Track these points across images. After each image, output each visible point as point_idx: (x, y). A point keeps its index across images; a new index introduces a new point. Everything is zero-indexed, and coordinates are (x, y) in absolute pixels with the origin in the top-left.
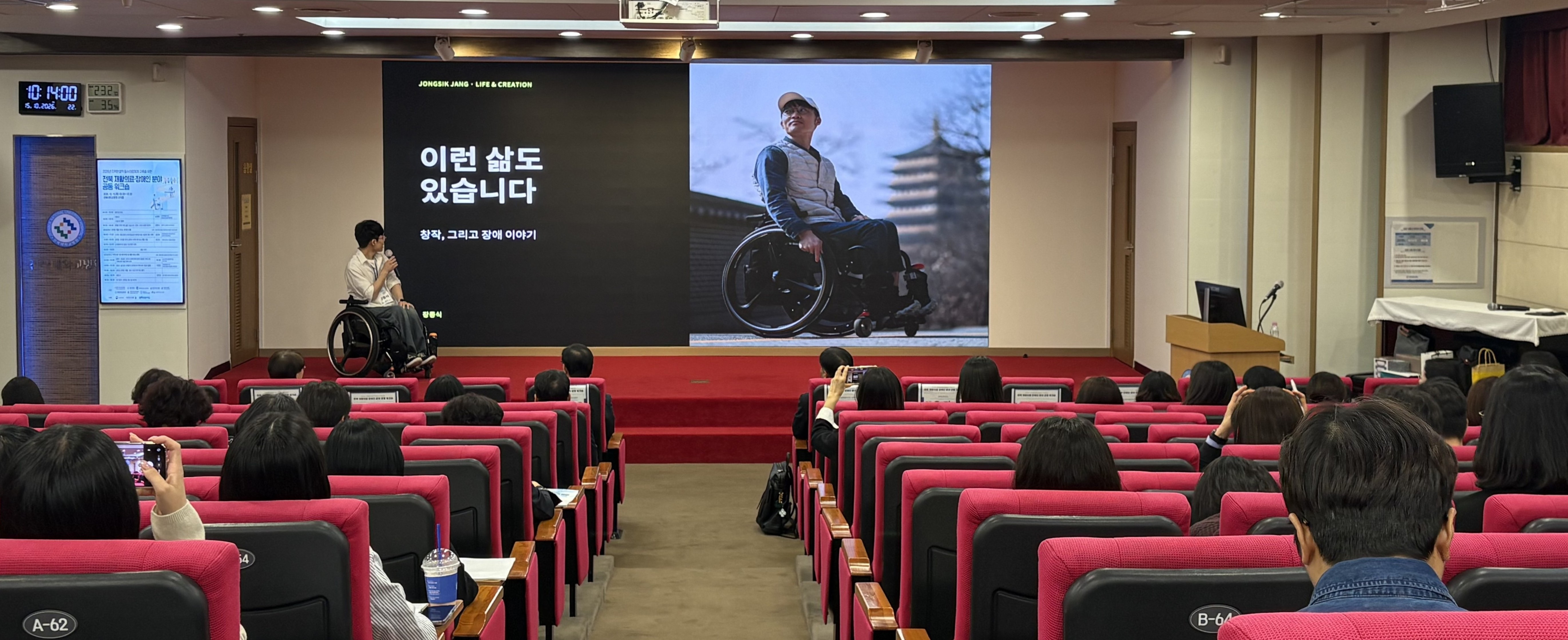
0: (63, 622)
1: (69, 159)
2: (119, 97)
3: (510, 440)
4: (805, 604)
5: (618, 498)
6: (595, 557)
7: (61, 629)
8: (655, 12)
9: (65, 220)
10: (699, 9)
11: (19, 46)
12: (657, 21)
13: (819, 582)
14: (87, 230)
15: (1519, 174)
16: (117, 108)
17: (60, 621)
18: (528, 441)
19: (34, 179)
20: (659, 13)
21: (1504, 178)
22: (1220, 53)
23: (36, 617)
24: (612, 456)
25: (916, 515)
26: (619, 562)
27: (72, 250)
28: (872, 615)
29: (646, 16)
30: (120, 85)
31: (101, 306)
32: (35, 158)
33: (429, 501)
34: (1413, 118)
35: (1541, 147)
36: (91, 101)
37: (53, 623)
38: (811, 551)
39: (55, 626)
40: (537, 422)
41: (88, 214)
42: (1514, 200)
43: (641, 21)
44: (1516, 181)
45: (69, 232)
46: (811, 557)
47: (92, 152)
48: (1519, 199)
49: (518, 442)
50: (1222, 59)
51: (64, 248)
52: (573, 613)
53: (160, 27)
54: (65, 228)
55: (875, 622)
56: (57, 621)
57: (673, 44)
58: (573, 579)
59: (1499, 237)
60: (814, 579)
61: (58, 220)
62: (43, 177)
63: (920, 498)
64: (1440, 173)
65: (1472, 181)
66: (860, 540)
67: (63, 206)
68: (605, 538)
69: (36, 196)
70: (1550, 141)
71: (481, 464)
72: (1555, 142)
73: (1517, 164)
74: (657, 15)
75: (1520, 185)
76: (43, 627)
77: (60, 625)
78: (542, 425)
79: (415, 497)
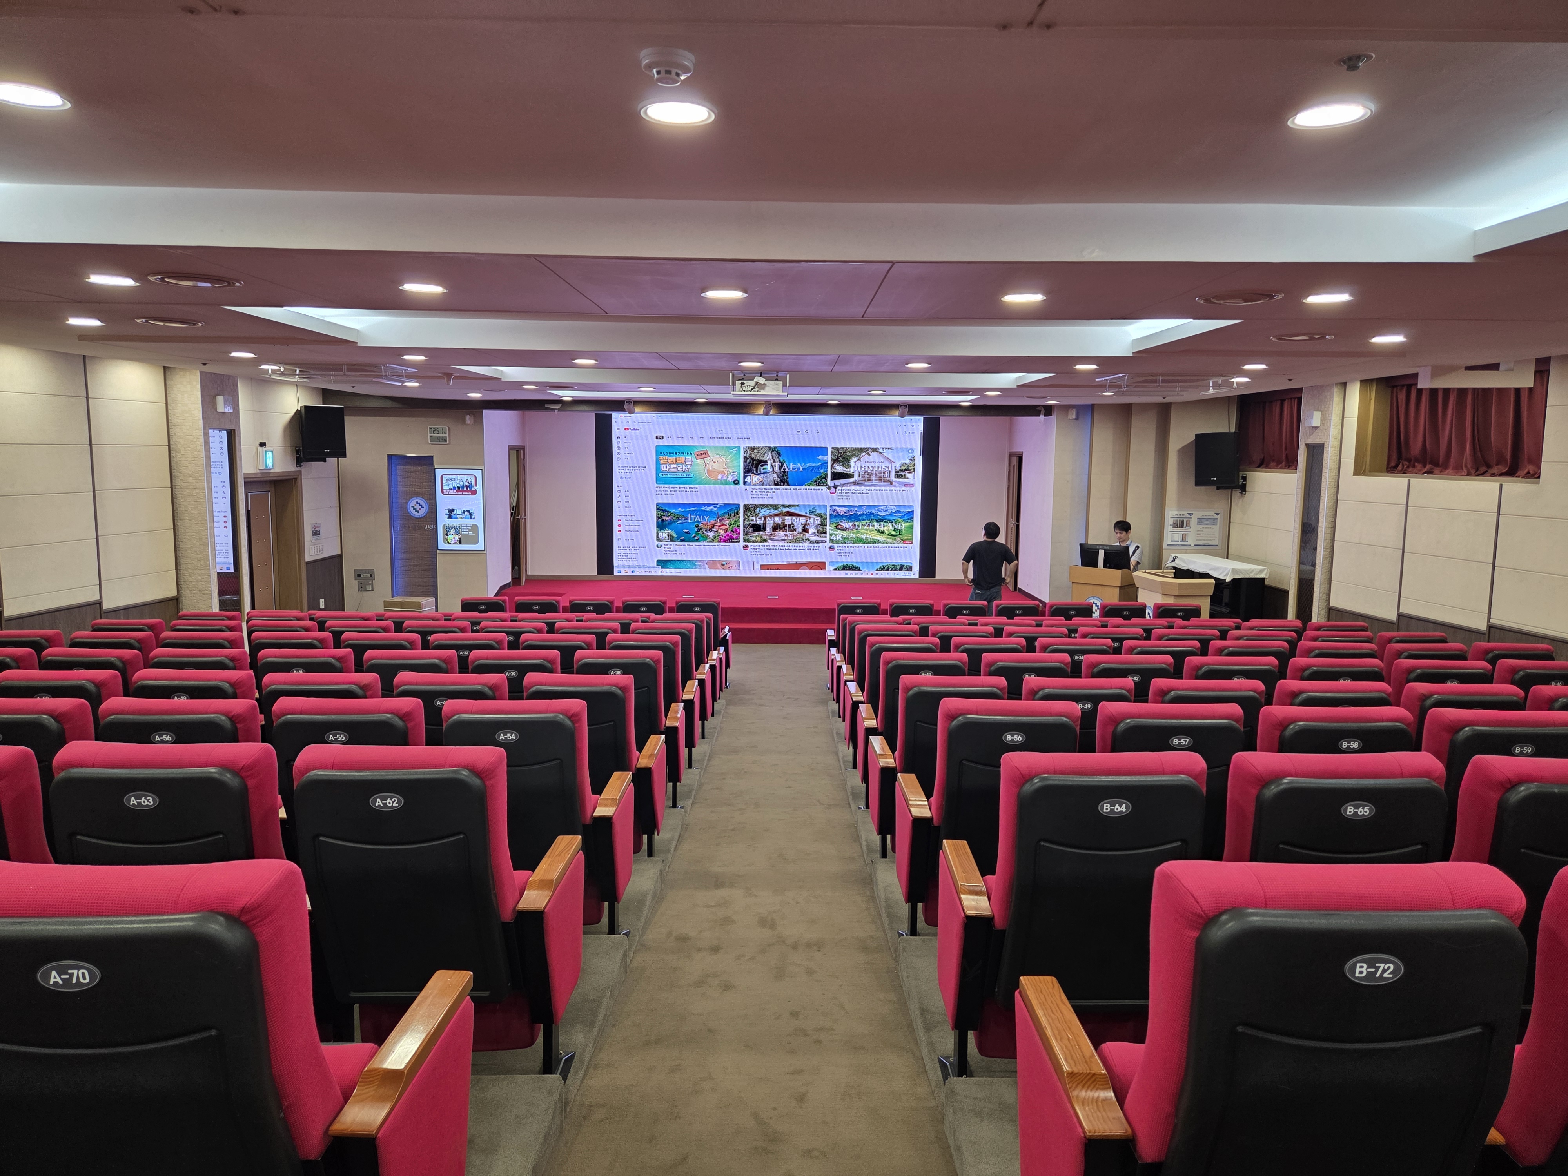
0: (395, 800)
1: (419, 468)
2: (447, 435)
3: (668, 643)
4: (835, 732)
5: (728, 666)
6: (715, 702)
7: (394, 805)
8: (752, 387)
9: (417, 503)
10: (776, 386)
11: (389, 404)
12: (752, 393)
13: (844, 720)
14: (430, 508)
15: (1245, 484)
16: (446, 441)
17: (393, 800)
18: (679, 645)
19: (399, 479)
20: (754, 388)
21: (1237, 487)
22: (1073, 414)
23: (378, 797)
24: (724, 642)
25: (909, 702)
26: (729, 703)
27: (421, 519)
28: (880, 758)
29: (746, 390)
30: (447, 428)
31: (438, 551)
32: (400, 467)
33: (622, 691)
34: (1182, 451)
35: (1258, 469)
36: (431, 437)
37: (389, 800)
38: (838, 701)
39: (390, 803)
40: (683, 630)
41: (430, 499)
42: (1241, 499)
43: (743, 393)
44: (1243, 489)
45: (420, 509)
46: (838, 704)
47: (432, 464)
48: (1245, 498)
49: (673, 644)
50: (1074, 417)
51: (417, 518)
52: (703, 737)
53: (469, 395)
54: (418, 507)
55: (882, 762)
56: (391, 800)
57: (760, 406)
58: (703, 718)
59: (1231, 521)
60: (840, 717)
61: (413, 502)
62: (404, 478)
63: (911, 693)
64: (1198, 483)
65: (1218, 488)
66: (870, 705)
67: (416, 495)
68: (721, 690)
69: (401, 489)
70: (1263, 466)
71: (652, 662)
72: (1267, 467)
73: (1244, 479)
74: (752, 389)
75: (1245, 491)
76: (383, 803)
77: (393, 802)
78: (686, 632)
79: (614, 688)
